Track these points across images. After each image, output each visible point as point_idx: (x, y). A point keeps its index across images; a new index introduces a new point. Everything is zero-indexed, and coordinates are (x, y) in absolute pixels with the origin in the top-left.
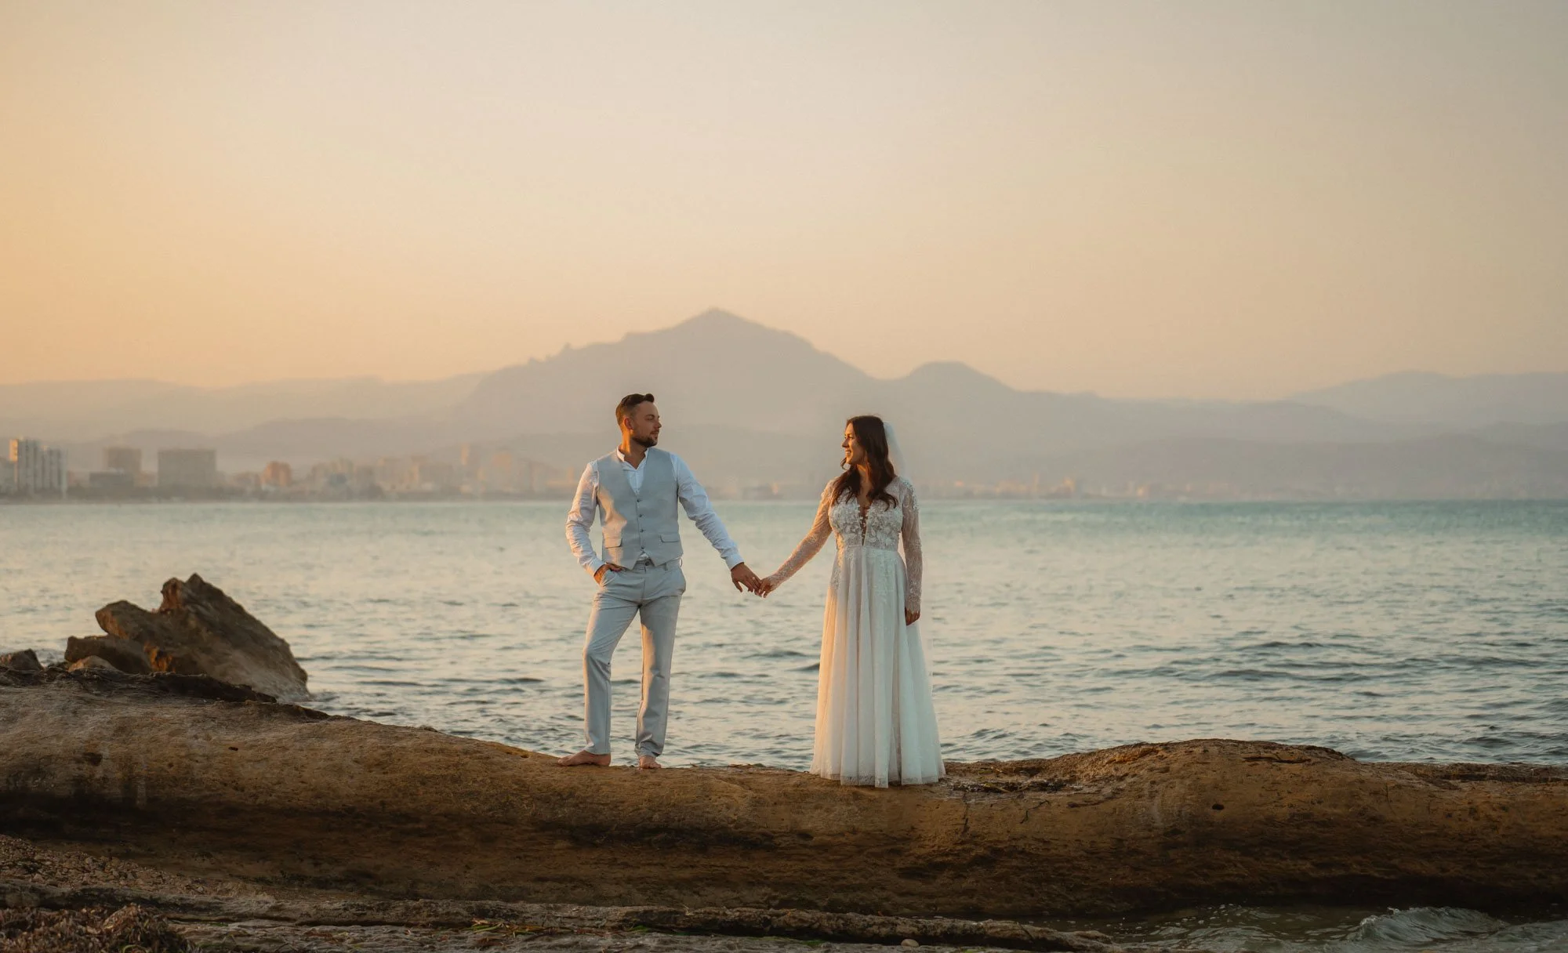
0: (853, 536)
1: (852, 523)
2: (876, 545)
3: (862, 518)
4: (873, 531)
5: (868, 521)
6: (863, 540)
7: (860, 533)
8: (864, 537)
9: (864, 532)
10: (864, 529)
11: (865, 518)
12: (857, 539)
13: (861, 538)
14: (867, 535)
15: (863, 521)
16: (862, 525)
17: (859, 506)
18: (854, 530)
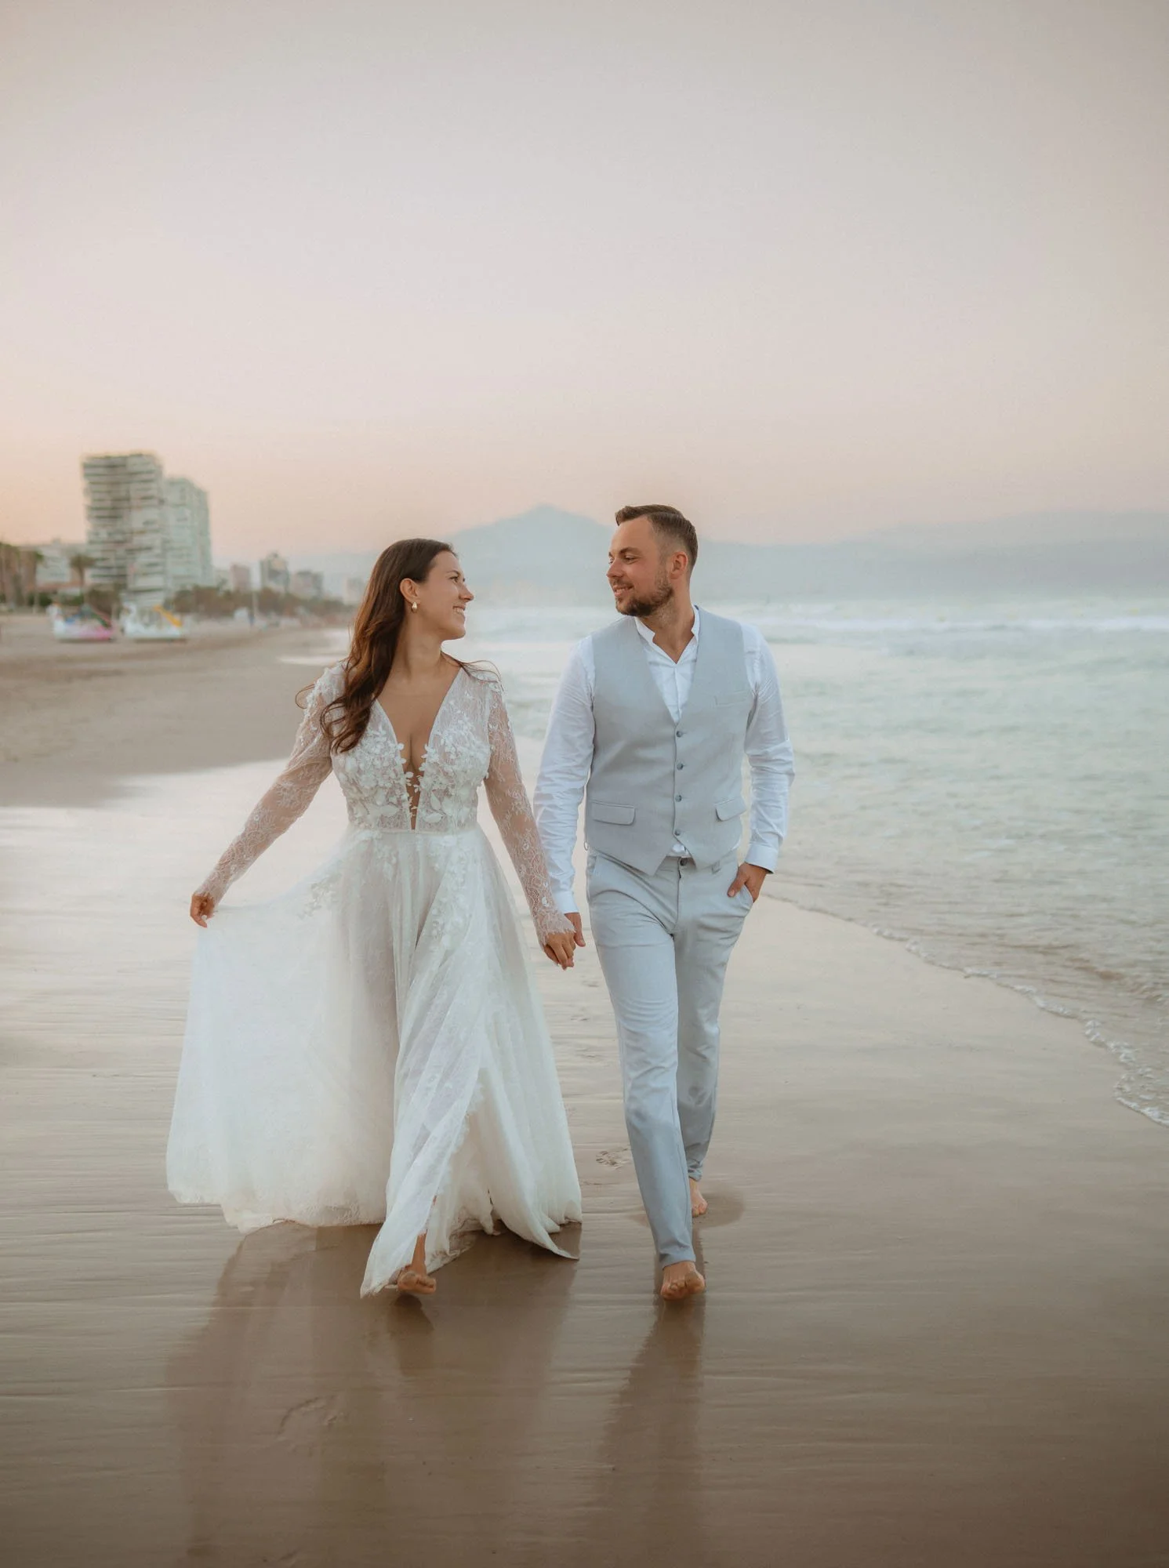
0: (392, 811)
1: (389, 785)
2: (441, 826)
3: (410, 775)
4: (434, 798)
5: (425, 782)
6: (413, 819)
7: (407, 805)
8: (415, 812)
9: (415, 802)
10: (415, 798)
11: (418, 774)
12: (399, 816)
13: (409, 815)
14: (420, 808)
15: (415, 781)
16: (410, 790)
17: (401, 746)
18: (394, 800)
